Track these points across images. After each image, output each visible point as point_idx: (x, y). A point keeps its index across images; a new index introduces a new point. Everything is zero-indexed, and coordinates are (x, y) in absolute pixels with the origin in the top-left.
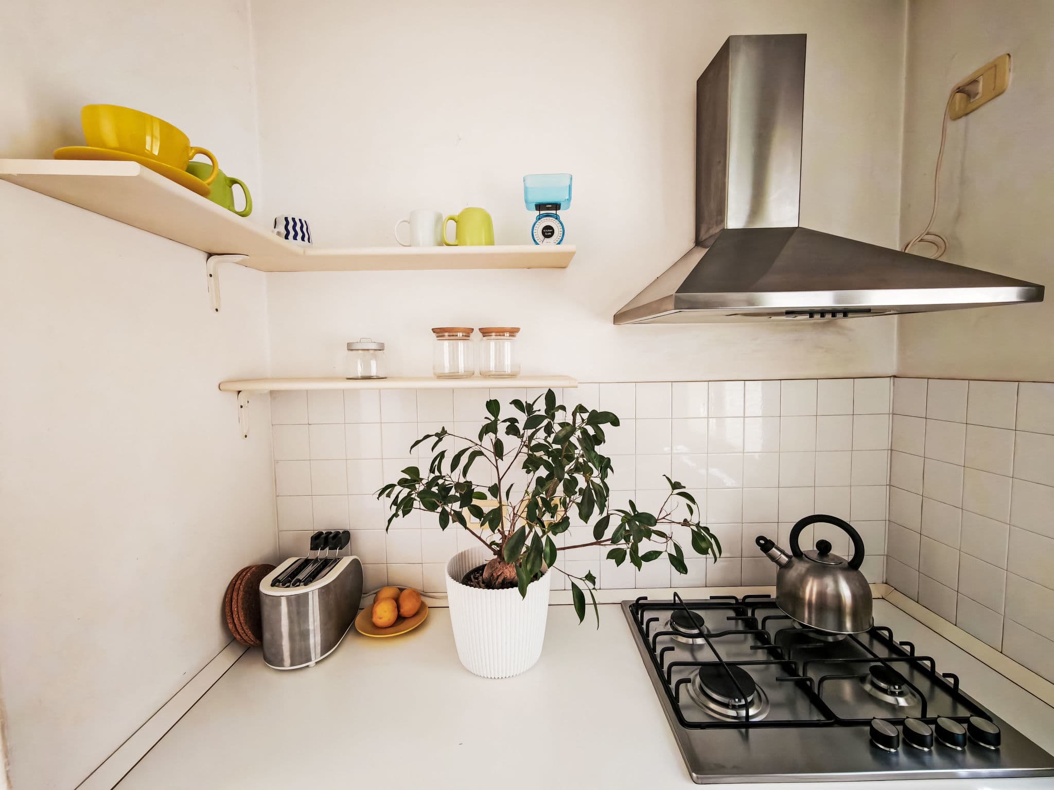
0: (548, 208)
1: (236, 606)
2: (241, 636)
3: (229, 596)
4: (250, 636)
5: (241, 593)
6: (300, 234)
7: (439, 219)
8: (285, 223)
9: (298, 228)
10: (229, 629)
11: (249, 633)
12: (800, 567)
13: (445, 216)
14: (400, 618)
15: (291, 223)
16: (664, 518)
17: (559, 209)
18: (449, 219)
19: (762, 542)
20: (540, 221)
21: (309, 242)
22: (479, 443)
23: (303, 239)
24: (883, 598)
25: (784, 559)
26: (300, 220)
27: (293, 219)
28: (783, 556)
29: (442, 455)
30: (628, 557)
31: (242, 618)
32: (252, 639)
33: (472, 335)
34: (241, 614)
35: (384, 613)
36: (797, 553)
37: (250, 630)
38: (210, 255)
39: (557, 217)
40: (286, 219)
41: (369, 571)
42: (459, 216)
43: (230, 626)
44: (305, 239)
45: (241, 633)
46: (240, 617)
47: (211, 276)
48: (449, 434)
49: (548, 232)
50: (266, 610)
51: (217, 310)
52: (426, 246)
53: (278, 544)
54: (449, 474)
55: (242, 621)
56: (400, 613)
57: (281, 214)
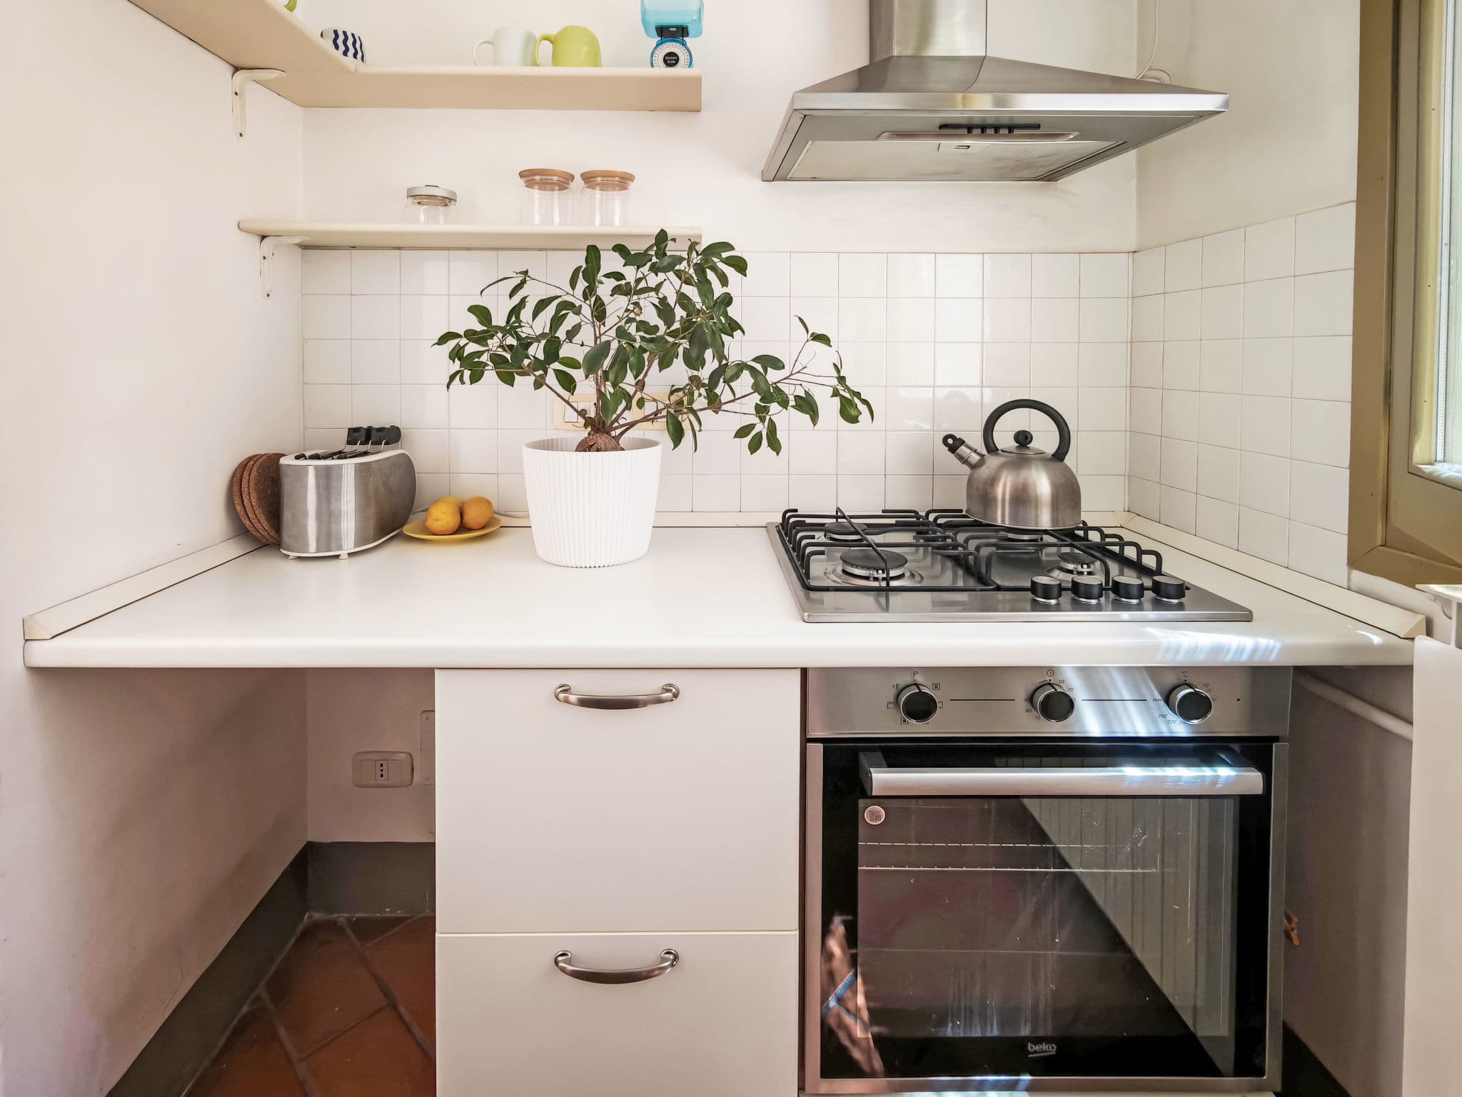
0: (672, 33)
1: (247, 486)
2: (251, 522)
3: (239, 475)
4: (262, 525)
5: (254, 473)
6: (352, 51)
7: (530, 41)
8: (333, 36)
9: (350, 43)
10: (237, 513)
11: (262, 518)
12: (993, 462)
13: (538, 35)
14: (462, 528)
15: (341, 37)
16: (799, 372)
17: (688, 35)
18: (541, 41)
19: (950, 441)
20: (661, 47)
21: (363, 60)
22: (570, 291)
23: (355, 55)
24: (1122, 527)
25: (975, 458)
26: (353, 35)
27: (345, 33)
28: (974, 455)
29: (523, 302)
30: (765, 442)
31: (254, 500)
32: (266, 528)
33: (572, 185)
34: (254, 495)
35: (442, 516)
36: (992, 448)
37: (264, 515)
38: (237, 69)
39: (684, 44)
40: (336, 32)
41: (426, 481)
42: (555, 36)
43: (239, 508)
44: (358, 57)
45: (251, 519)
46: (252, 499)
47: (236, 94)
48: (533, 279)
49: (671, 60)
50: (287, 484)
51: (241, 135)
52: (512, 65)
53: (302, 441)
54: (530, 322)
55: (254, 504)
56: (463, 521)
57: (329, 26)
